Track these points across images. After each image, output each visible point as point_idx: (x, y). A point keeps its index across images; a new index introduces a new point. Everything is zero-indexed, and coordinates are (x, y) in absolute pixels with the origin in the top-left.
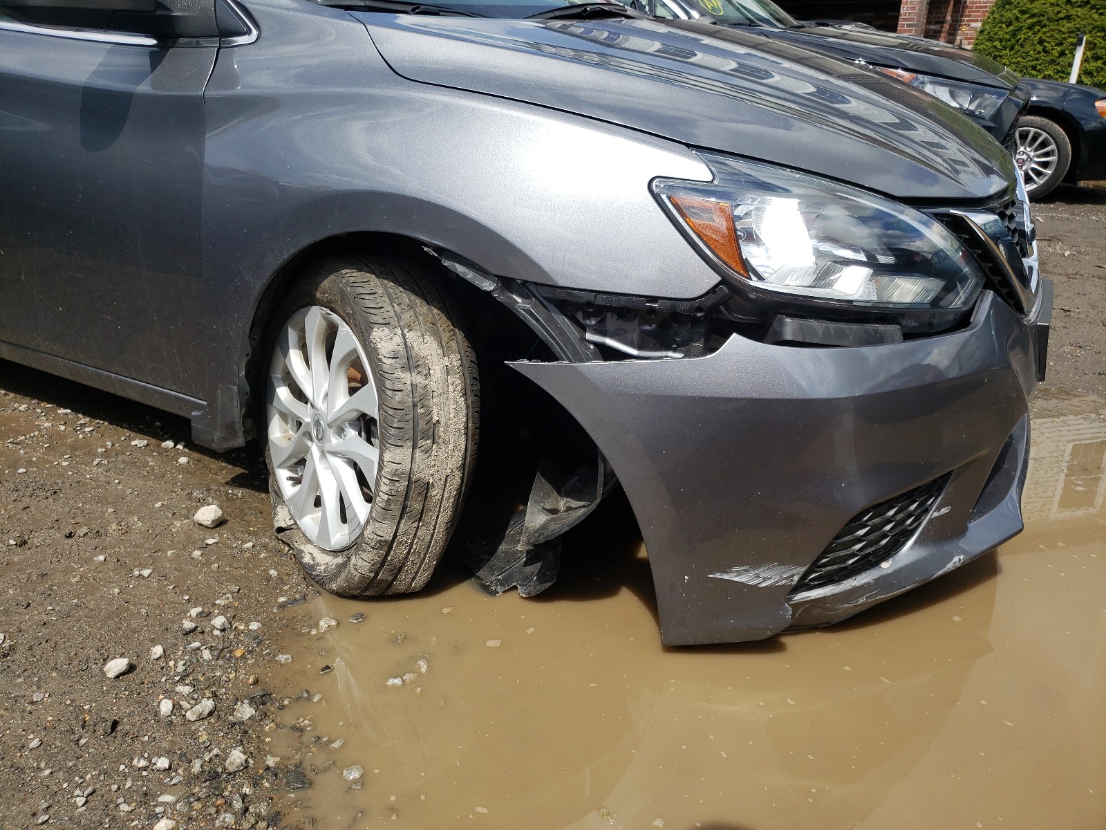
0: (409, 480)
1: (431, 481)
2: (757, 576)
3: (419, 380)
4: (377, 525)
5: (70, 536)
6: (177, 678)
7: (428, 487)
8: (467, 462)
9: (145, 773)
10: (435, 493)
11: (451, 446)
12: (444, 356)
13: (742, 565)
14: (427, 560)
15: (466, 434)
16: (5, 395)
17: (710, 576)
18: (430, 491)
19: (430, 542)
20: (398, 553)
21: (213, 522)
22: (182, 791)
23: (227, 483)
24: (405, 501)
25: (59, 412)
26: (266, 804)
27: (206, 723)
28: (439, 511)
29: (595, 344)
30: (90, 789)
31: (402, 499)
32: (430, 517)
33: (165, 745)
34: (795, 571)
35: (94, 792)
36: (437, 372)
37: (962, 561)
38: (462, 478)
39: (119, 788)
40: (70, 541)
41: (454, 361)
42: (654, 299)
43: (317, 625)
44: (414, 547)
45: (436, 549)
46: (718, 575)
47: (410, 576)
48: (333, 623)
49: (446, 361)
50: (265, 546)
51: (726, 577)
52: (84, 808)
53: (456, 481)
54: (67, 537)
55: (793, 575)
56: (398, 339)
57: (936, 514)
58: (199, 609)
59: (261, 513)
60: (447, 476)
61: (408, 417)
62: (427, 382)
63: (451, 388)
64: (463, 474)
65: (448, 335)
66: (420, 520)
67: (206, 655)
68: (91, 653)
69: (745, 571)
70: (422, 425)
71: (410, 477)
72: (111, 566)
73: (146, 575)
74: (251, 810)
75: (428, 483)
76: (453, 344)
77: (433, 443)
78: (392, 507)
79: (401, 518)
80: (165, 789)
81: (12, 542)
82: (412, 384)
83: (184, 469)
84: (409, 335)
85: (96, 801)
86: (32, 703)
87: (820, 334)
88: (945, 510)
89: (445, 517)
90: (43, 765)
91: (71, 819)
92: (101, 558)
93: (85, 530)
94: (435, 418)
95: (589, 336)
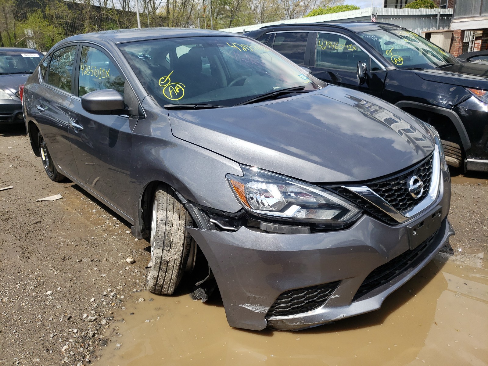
0: (161, 259)
1: (169, 260)
2: (254, 308)
3: (168, 228)
4: (153, 272)
5: (93, 261)
6: (93, 308)
7: (168, 262)
8: (183, 255)
9: (70, 333)
10: (171, 264)
11: (177, 250)
12: (179, 220)
13: (249, 303)
14: (171, 285)
15: (183, 246)
16: (103, 211)
17: (239, 305)
18: (169, 263)
19: (171, 280)
20: (160, 282)
21: (130, 262)
22: (75, 339)
23: (144, 249)
24: (160, 266)
25: (114, 218)
26: (93, 348)
27: (92, 323)
28: (173, 270)
29: (213, 223)
30: (55, 334)
31: (159, 265)
32: (170, 272)
33: (79, 326)
34: (265, 309)
35: (56, 335)
36: (175, 226)
37: (344, 316)
38: (181, 260)
39: (62, 335)
40: (92, 262)
41: (183, 222)
42: (224, 212)
43: (138, 300)
44: (165, 280)
45: (174, 281)
46: (241, 306)
47: (166, 289)
48: (143, 300)
49: (180, 222)
50: (141, 272)
51: (244, 306)
52: (52, 338)
53: (179, 261)
54: (92, 261)
55: (265, 310)
56: (165, 215)
57: (333, 297)
58: (111, 289)
59: (147, 261)
60: (175, 260)
61: (162, 240)
62: (170, 229)
63: (179, 231)
64: (182, 259)
65: (183, 213)
66: (166, 272)
67: (104, 303)
68: (77, 297)
69: (250, 305)
70: (166, 242)
71: (161, 258)
72: (97, 272)
73: (104, 276)
74: (88, 348)
75: (168, 261)
76: (184, 217)
77: (170, 248)
78: (156, 267)
79: (159, 271)
80: (72, 338)
81: (78, 261)
82: (165, 229)
83: (135, 243)
84: (168, 213)
85: (55, 338)
86: (57, 308)
87: (273, 229)
88: (337, 296)
89: (175, 273)
90: (49, 325)
91: (47, 340)
92: (96, 269)
93: (96, 259)
94: (171, 241)
95: (211, 220)
